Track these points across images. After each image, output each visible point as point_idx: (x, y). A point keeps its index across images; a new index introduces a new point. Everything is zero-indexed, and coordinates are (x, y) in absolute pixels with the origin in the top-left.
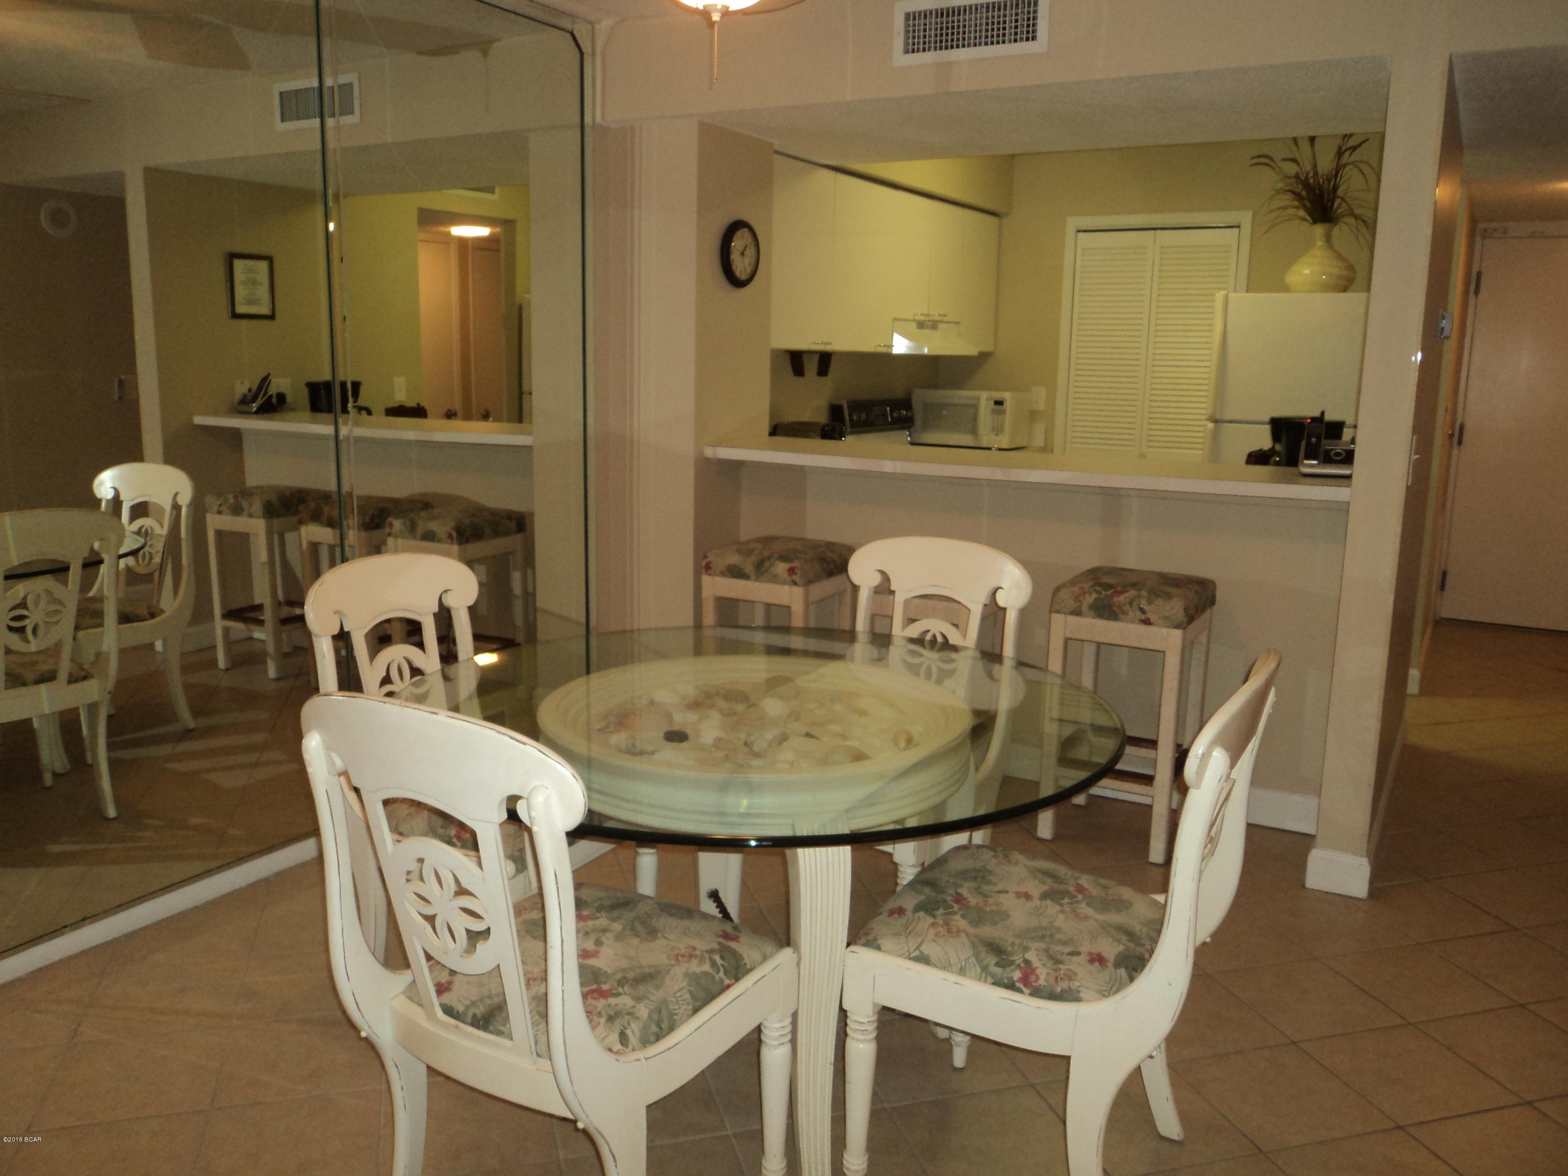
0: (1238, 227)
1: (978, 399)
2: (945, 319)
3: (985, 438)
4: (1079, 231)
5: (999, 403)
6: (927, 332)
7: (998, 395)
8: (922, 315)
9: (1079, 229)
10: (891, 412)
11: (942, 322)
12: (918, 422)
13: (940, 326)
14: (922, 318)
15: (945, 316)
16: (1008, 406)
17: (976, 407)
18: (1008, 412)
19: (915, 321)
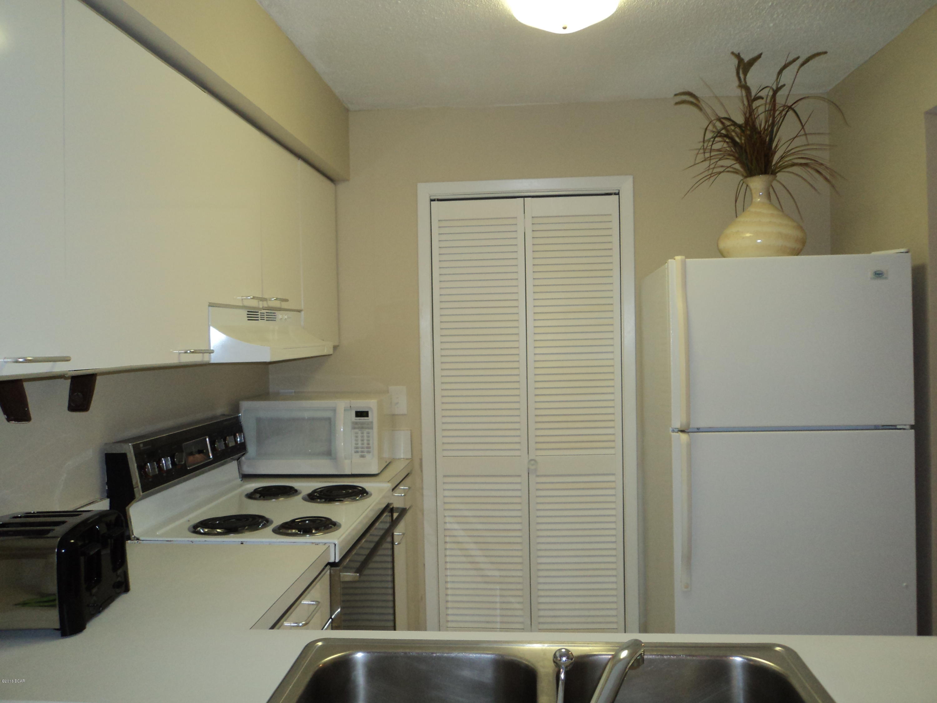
0: (618, 194)
1: (334, 410)
2: (285, 305)
3: (347, 462)
4: (432, 200)
5: (361, 414)
6: (261, 324)
7: (361, 404)
8: (254, 298)
9: (433, 198)
10: (212, 443)
11: (280, 309)
12: (251, 449)
13: (280, 315)
14: (254, 303)
15: (286, 300)
16: (373, 417)
17: (330, 422)
18: (375, 425)
19: (244, 307)
